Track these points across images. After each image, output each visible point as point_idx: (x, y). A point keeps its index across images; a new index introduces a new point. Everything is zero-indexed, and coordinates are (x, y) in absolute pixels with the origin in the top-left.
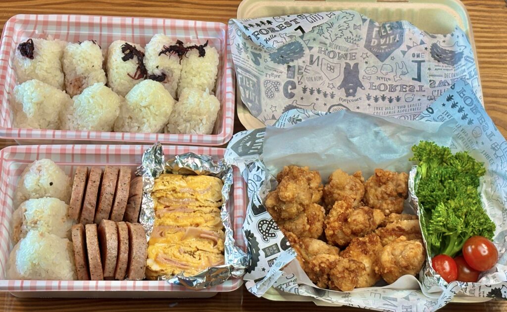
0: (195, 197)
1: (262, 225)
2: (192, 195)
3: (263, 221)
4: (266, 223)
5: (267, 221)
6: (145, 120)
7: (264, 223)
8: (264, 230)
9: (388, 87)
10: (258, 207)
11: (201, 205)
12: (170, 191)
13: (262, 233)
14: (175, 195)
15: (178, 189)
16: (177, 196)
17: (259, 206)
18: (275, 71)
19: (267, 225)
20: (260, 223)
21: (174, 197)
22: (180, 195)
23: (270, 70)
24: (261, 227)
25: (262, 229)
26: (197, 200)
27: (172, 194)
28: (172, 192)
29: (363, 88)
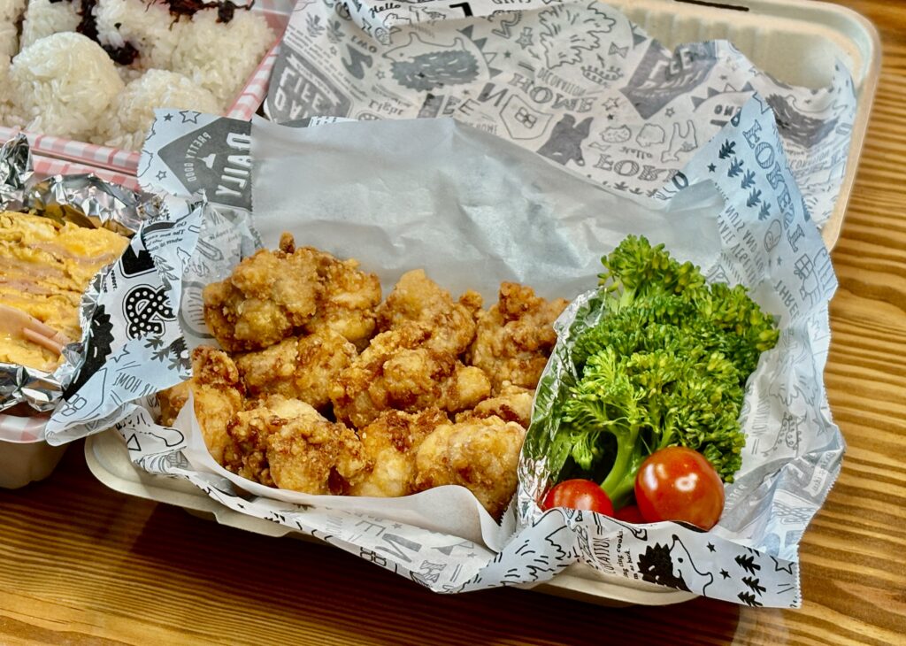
0: (63, 267)
1: (137, 300)
2: (59, 261)
3: (141, 290)
4: (147, 297)
5: (150, 292)
6: (36, 110)
7: (142, 297)
8: (139, 313)
9: (642, 169)
10: (137, 254)
11: (74, 287)
12: (10, 242)
13: (132, 319)
14: (18, 251)
15: (28, 239)
16: (22, 254)
17: (140, 251)
18: (396, 100)
19: (148, 302)
20: (132, 295)
21: (15, 254)
22: (28, 252)
23: (385, 96)
24: (134, 304)
25: (133, 310)
26: (69, 276)
27: (11, 249)
28: (13, 244)
29: (581, 162)
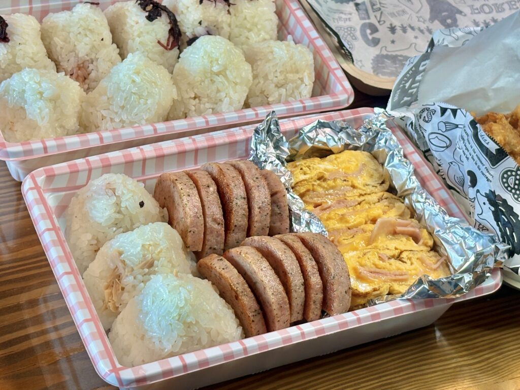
0: (350, 183)
1: (507, 179)
2: (345, 180)
3: (506, 172)
4: (512, 175)
5: (512, 171)
7: (509, 176)
8: (512, 186)
9: (493, 7)
10: (494, 153)
12: (315, 181)
13: (511, 191)
14: (324, 184)
15: (327, 175)
16: (328, 185)
17: (496, 150)
19: (513, 177)
20: (503, 177)
21: (324, 188)
22: (331, 183)
24: (507, 182)
25: (509, 186)
26: (354, 187)
27: (319, 185)
28: (318, 182)
29: (463, 14)
